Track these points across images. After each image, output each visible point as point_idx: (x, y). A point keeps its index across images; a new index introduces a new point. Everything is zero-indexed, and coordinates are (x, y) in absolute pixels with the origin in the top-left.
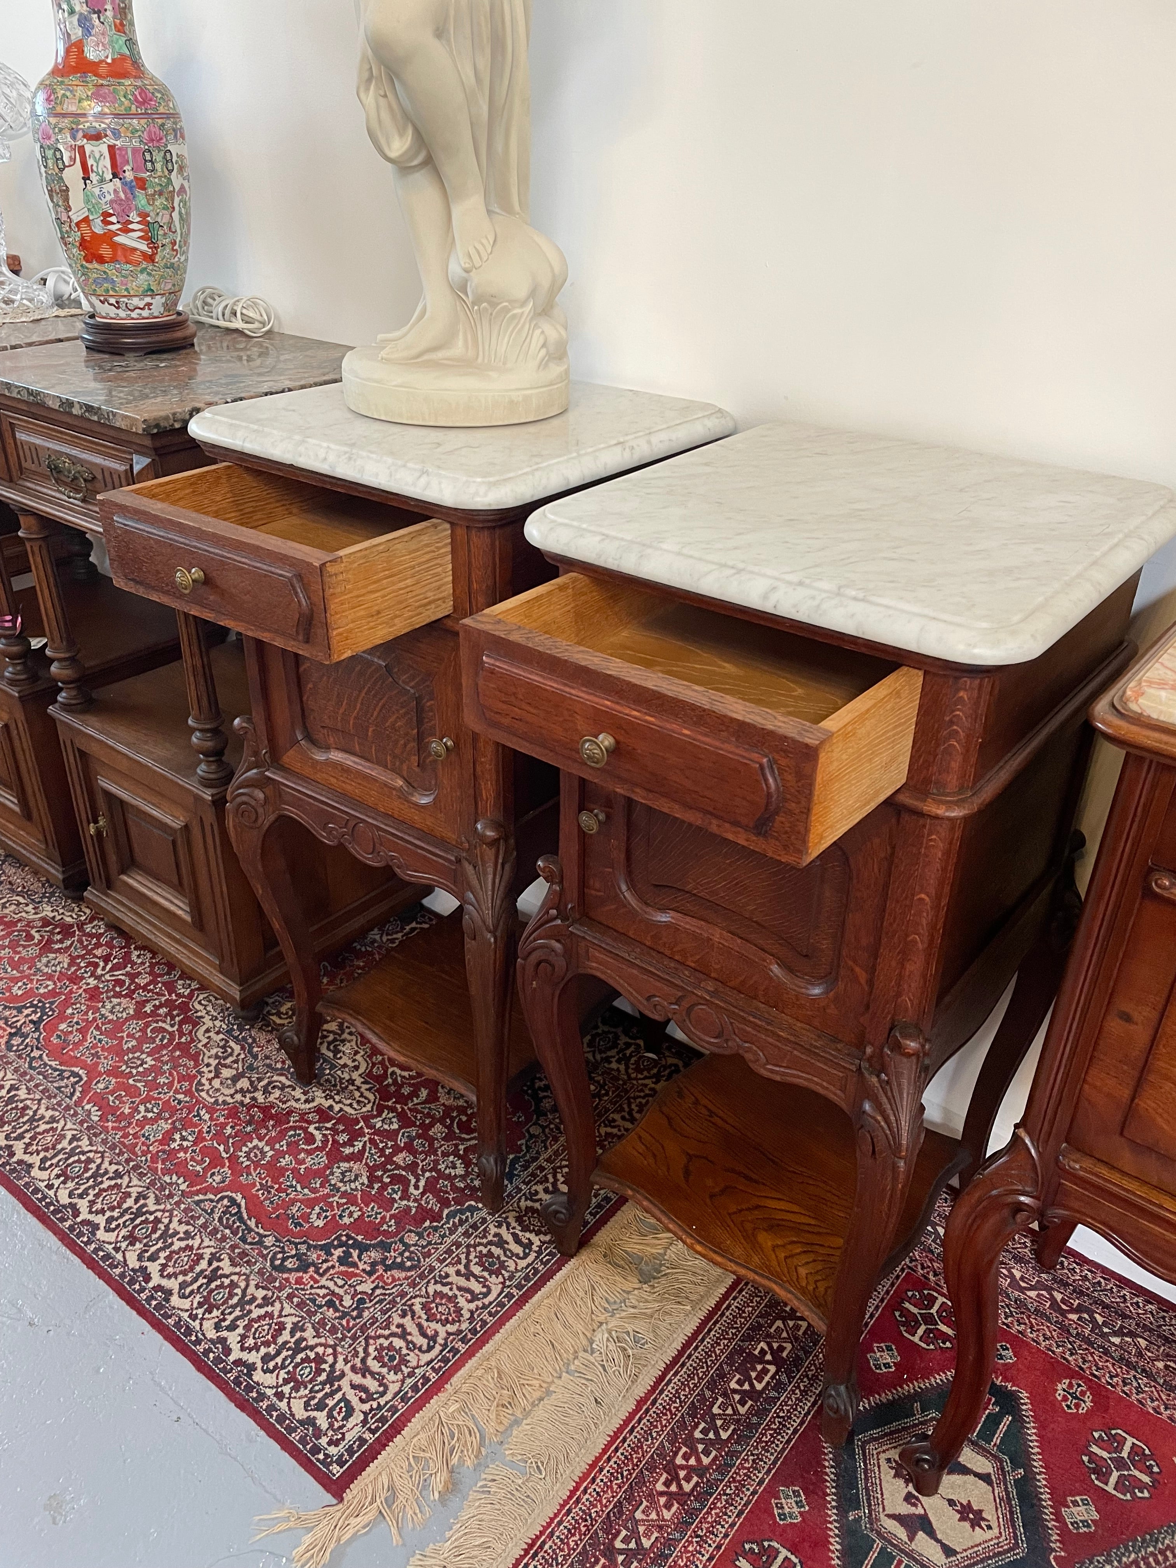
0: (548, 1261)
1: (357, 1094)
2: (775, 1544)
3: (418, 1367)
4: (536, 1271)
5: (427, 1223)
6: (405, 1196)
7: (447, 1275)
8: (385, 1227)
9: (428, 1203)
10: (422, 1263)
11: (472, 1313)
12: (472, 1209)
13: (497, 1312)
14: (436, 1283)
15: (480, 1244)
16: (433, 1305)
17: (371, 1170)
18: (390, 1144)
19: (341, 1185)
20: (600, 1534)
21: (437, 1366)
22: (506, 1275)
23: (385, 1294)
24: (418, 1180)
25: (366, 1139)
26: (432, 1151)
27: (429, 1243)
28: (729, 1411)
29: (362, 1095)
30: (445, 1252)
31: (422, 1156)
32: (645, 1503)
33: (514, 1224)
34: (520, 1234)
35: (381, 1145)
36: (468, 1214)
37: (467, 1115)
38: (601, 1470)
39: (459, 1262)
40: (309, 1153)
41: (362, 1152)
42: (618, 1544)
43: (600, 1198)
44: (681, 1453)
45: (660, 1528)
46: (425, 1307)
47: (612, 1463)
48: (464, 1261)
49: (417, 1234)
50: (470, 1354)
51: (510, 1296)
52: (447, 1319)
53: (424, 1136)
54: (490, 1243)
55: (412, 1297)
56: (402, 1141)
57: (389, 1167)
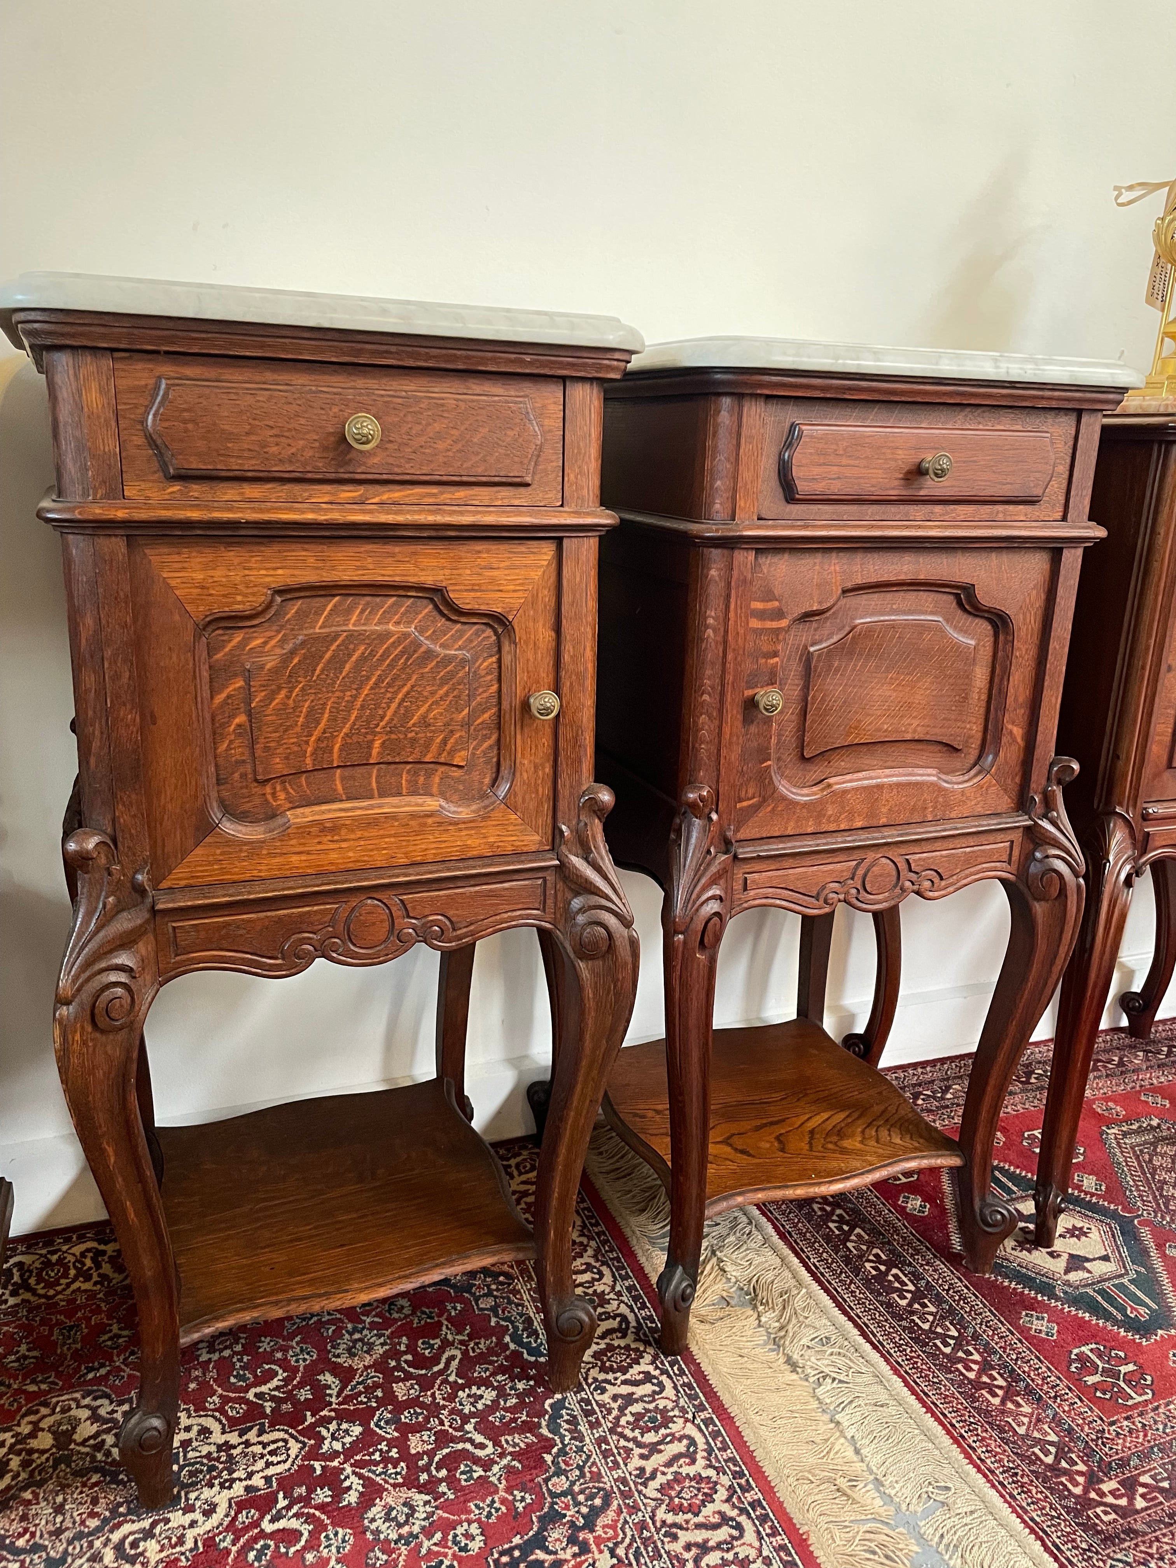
0: (680, 1369)
1: (258, 1449)
2: (1076, 1351)
3: (760, 1551)
4: (689, 1386)
5: (548, 1458)
6: (487, 1465)
7: (642, 1470)
8: (520, 1506)
9: (515, 1445)
10: (608, 1487)
11: (710, 1466)
12: (558, 1406)
13: (723, 1442)
14: (644, 1484)
15: (617, 1418)
16: (677, 1500)
17: (410, 1482)
18: (383, 1446)
19: (405, 1530)
20: (1033, 1468)
21: (769, 1531)
22: (676, 1412)
23: (630, 1545)
24: (471, 1441)
25: (349, 1470)
26: (434, 1410)
27: (580, 1468)
28: (931, 1318)
29: (264, 1445)
30: (605, 1458)
31: (433, 1422)
32: (1010, 1420)
33: (610, 1376)
34: (628, 1376)
35: (377, 1457)
36: (564, 1412)
37: (405, 1353)
38: (962, 1436)
39: (628, 1451)
40: (313, 1544)
41: (368, 1483)
42: (1049, 1460)
43: (625, 1292)
44: (964, 1371)
45: (1039, 1420)
46: (673, 1509)
47: (957, 1425)
48: (631, 1445)
49: (557, 1474)
50: (768, 1490)
51: (708, 1422)
52: (705, 1494)
53: (400, 1407)
54: (622, 1409)
55: (652, 1518)
56: (392, 1433)
57: (420, 1463)
